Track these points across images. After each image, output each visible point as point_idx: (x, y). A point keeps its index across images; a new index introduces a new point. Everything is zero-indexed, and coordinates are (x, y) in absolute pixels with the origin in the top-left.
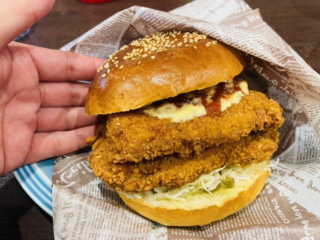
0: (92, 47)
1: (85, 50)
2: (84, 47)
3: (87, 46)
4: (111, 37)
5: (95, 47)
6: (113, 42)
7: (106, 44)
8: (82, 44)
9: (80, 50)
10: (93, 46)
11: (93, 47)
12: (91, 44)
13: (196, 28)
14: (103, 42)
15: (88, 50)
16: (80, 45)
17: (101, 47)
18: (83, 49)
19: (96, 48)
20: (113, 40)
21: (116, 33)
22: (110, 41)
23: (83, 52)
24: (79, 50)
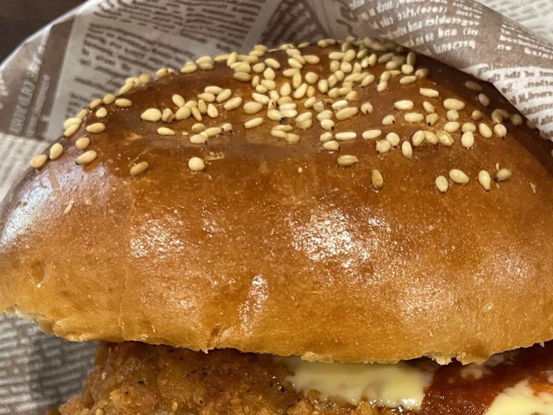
0: (136, 40)
1: (107, 46)
2: (104, 36)
3: (117, 34)
4: (217, 23)
5: (148, 46)
6: (224, 39)
7: (195, 42)
8: (96, 23)
9: (89, 44)
10: (140, 38)
11: (142, 43)
12: (133, 27)
13: (504, 90)
14: (183, 34)
15: (122, 52)
16: (87, 24)
17: (176, 50)
18: (103, 41)
19: (154, 51)
20: (225, 35)
21: (234, 9)
22: (211, 36)
23: (99, 53)
24: (87, 43)
